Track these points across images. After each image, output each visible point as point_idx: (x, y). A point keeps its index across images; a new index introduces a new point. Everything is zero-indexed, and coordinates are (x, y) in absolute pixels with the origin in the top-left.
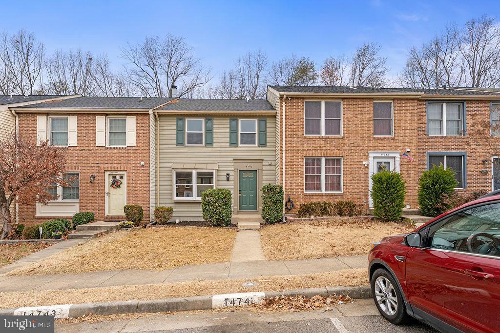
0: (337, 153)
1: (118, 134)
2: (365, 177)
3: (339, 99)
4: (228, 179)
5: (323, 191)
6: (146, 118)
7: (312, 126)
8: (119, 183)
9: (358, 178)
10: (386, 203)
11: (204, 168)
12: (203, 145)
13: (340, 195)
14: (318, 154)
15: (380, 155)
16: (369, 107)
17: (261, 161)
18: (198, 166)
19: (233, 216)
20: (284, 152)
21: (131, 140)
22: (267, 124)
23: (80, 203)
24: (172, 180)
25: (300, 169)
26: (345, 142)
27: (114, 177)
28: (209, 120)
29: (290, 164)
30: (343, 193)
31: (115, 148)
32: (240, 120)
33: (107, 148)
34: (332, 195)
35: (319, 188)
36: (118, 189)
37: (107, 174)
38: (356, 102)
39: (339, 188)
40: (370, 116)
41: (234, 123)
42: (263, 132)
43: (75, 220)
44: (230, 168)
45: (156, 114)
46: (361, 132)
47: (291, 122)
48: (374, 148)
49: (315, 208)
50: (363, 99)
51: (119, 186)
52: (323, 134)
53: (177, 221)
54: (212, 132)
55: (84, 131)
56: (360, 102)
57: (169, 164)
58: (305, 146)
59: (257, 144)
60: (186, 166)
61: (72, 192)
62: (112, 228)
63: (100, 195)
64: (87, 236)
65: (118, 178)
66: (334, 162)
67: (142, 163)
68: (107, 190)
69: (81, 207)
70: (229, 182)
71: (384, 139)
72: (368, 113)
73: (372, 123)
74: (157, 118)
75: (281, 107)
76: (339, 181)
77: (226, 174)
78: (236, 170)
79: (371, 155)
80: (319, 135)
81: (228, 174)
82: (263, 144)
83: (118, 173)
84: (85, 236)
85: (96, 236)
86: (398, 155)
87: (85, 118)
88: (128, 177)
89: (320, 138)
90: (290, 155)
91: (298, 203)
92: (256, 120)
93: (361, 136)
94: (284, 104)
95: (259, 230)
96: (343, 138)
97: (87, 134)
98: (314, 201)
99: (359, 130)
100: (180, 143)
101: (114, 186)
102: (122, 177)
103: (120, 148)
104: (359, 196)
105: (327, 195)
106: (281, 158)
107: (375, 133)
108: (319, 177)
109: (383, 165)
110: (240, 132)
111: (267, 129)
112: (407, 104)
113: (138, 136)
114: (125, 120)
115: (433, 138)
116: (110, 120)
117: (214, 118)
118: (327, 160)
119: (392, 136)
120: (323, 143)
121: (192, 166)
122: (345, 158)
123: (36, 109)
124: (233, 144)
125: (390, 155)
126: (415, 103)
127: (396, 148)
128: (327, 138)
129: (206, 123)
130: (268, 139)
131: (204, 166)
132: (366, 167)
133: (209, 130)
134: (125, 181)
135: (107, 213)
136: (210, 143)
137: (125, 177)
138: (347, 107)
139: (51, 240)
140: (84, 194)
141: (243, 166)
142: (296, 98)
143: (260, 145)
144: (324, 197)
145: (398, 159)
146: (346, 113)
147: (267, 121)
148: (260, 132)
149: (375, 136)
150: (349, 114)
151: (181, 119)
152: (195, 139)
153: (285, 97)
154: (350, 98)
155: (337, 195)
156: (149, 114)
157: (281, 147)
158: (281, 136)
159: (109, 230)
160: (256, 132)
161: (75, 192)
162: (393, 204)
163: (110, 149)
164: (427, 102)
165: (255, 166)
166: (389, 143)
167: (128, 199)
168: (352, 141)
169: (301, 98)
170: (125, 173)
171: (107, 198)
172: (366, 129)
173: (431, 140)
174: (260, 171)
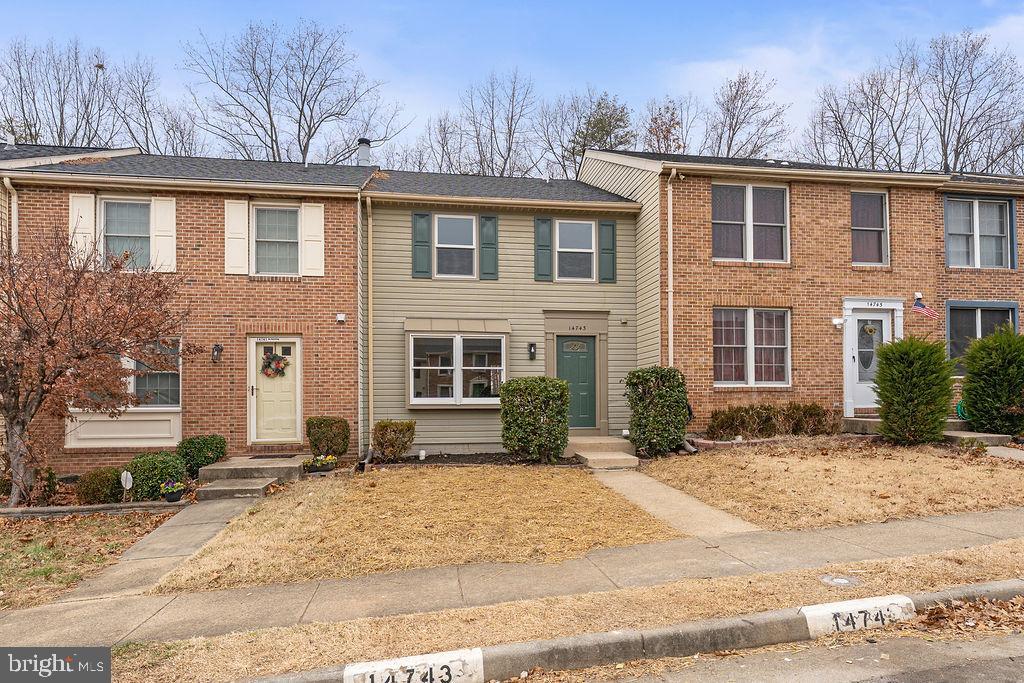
0: (781, 299)
1: (276, 245)
2: (837, 353)
3: (781, 181)
4: (532, 357)
5: (752, 382)
6: (349, 208)
7: (726, 240)
8: (282, 365)
9: (821, 354)
10: (918, 404)
11: (480, 330)
12: (475, 277)
13: (786, 390)
14: (742, 301)
15: (864, 305)
16: (842, 203)
17: (604, 316)
18: (465, 326)
19: (571, 440)
20: (671, 295)
21: (312, 260)
22: (618, 232)
23: (185, 412)
24: (404, 359)
25: (703, 333)
26: (796, 275)
27: (268, 350)
28: (489, 219)
29: (684, 321)
30: (793, 386)
31: (273, 280)
32: (557, 223)
33: (252, 280)
34: (770, 391)
35: (741, 376)
36: (278, 378)
37: (252, 342)
38: (817, 190)
39: (781, 376)
40: (845, 221)
41: (544, 228)
42: (608, 250)
43: (187, 454)
44: (536, 331)
45: (369, 200)
46: (828, 254)
47: (684, 229)
48: (855, 289)
49: (747, 419)
50: (831, 183)
51: (280, 372)
52: (750, 258)
53: (423, 454)
54: (496, 249)
55: (194, 236)
56: (826, 190)
57: (397, 320)
58: (715, 284)
59: (595, 278)
60: (438, 325)
61: (159, 385)
62: (289, 472)
63: (236, 393)
64: (246, 491)
65: (279, 352)
66: (773, 319)
67: (341, 317)
68: (252, 380)
69: (186, 424)
70: (535, 363)
71: (871, 271)
72: (840, 214)
73: (848, 236)
74: (369, 209)
75: (664, 194)
76: (782, 360)
77: (526, 345)
78: (550, 336)
79: (848, 305)
80: (742, 261)
81: (532, 345)
82: (609, 276)
83: (281, 340)
84: (239, 491)
85: (266, 492)
86: (899, 306)
87: (195, 204)
88: (306, 349)
89: (744, 265)
90: (683, 301)
91: (704, 409)
92: (593, 223)
93: (829, 265)
94: (670, 188)
95: (638, 469)
96: (792, 267)
97: (200, 242)
98: (735, 404)
99: (823, 252)
100: (421, 272)
101: (270, 371)
102: (287, 351)
103: (284, 280)
104: (825, 392)
105: (760, 391)
106: (664, 309)
107: (854, 259)
108: (742, 352)
109: (870, 326)
110: (557, 248)
111: (618, 244)
112: (916, 199)
113: (329, 253)
114: (296, 212)
115: (956, 271)
116: (258, 211)
117: (500, 217)
118: (758, 315)
119: (885, 265)
120: (751, 277)
121: (452, 326)
122: (796, 311)
123: (69, 177)
124: (543, 275)
125: (886, 306)
126: (930, 198)
127: (896, 290)
128: (760, 266)
129: (481, 226)
130: (618, 266)
131: (479, 326)
132: (838, 331)
133: (489, 244)
134: (296, 359)
135: (252, 438)
136: (490, 273)
137: (297, 351)
138: (800, 201)
139: (156, 503)
140: (193, 390)
141: (565, 327)
142: (695, 176)
143: (603, 280)
144: (755, 396)
145: (899, 314)
146: (798, 213)
147: (618, 227)
148: (602, 250)
149: (854, 264)
150: (802, 216)
151: (422, 216)
152: (455, 262)
153: (674, 172)
154: (804, 182)
155: (781, 391)
156: (356, 199)
157: (664, 284)
158: (664, 260)
159: (284, 478)
160: (594, 249)
161: (167, 386)
162: (933, 407)
163: (261, 280)
164: (945, 198)
165: (590, 327)
166: (883, 280)
167: (306, 403)
168: (809, 274)
169: (704, 176)
170: (297, 340)
171: (252, 401)
172: (837, 249)
173: (953, 276)
174: (603, 337)
